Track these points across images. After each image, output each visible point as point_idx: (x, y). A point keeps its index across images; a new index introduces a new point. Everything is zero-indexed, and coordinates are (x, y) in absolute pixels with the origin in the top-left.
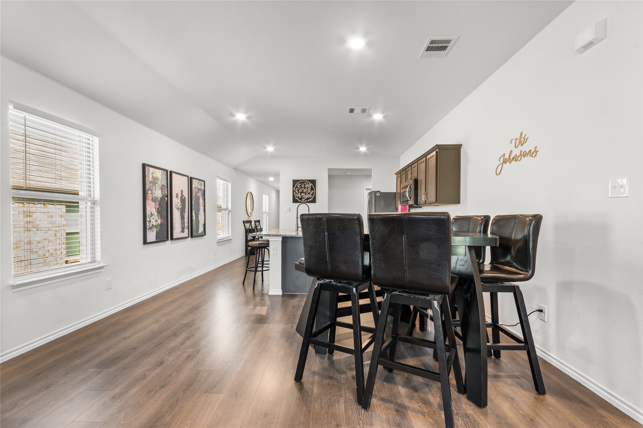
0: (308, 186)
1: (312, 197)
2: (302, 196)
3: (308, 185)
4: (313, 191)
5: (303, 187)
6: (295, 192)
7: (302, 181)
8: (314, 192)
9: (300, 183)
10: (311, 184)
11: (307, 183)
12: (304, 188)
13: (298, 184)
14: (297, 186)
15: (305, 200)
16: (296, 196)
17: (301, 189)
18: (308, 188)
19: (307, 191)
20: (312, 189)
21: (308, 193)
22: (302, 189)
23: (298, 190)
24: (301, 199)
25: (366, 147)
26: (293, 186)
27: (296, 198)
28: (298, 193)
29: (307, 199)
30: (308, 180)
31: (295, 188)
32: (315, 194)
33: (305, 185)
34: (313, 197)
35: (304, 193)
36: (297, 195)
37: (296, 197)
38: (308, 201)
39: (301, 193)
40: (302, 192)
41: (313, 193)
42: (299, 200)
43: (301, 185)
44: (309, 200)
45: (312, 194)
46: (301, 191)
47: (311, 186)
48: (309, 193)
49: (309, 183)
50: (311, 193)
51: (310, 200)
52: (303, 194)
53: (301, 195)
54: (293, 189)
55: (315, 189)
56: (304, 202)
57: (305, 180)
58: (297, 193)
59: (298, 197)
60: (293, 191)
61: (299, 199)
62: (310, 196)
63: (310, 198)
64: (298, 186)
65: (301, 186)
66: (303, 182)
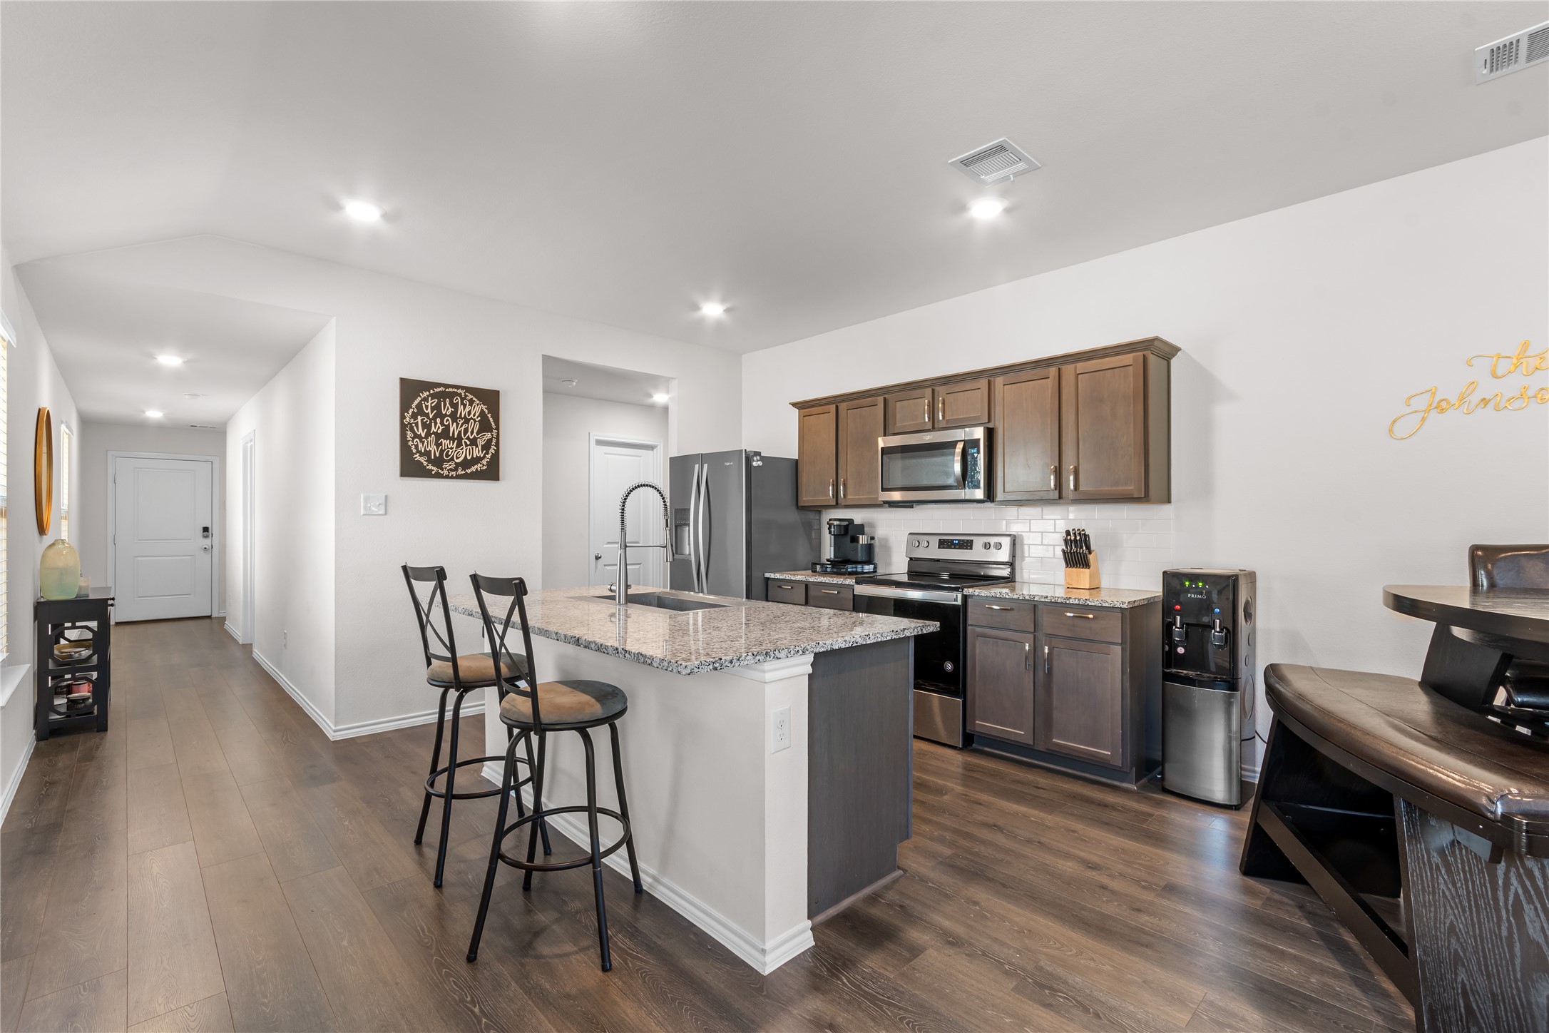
0: (469, 413)
1: (484, 456)
2: (442, 451)
3: (468, 408)
4: (488, 436)
5: (446, 415)
6: (412, 430)
7: (442, 389)
8: (494, 440)
9: (433, 396)
10: (478, 408)
11: (463, 399)
12: (454, 417)
13: (426, 400)
14: (419, 406)
15: (456, 469)
16: (417, 447)
17: (438, 420)
18: (467, 421)
19: (466, 431)
20: (485, 427)
21: (468, 438)
22: (442, 424)
23: (425, 426)
24: (438, 462)
25: (723, 301)
26: (404, 407)
27: (417, 457)
28: (426, 437)
29: (466, 464)
30: (469, 390)
31: (414, 416)
32: (497, 445)
33: (455, 406)
34: (489, 456)
35: (452, 439)
36: (420, 445)
37: (418, 451)
38: (469, 471)
39: (438, 436)
40: (445, 434)
41: (490, 441)
42: (430, 467)
43: (438, 405)
44: (473, 469)
45: (486, 447)
46: (437, 428)
47: (482, 413)
48: (473, 442)
49: (471, 402)
50: (480, 442)
51: (478, 466)
52: (446, 443)
53: (438, 445)
54: (403, 417)
55: (498, 428)
56: (454, 473)
57: (457, 387)
58: (419, 437)
59: (427, 453)
60: (403, 427)
61: (429, 461)
62: (477, 452)
63: (477, 460)
64: (427, 407)
65: (437, 408)
66: (446, 393)
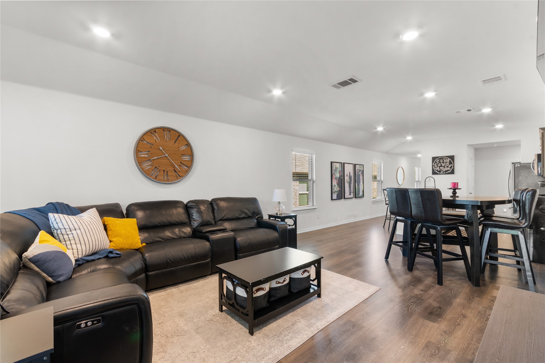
0: (447, 161)
1: (450, 169)
2: (440, 169)
3: (446, 160)
4: (451, 165)
5: (441, 162)
6: (434, 166)
7: (440, 157)
8: (453, 166)
9: (438, 159)
10: (449, 160)
11: (445, 159)
12: (443, 162)
13: (437, 160)
14: (436, 161)
15: (444, 173)
16: (435, 169)
17: (440, 163)
18: (446, 163)
19: (446, 165)
20: (450, 163)
21: (446, 166)
22: (440, 164)
23: (437, 165)
24: (440, 171)
25: (503, 124)
26: (433, 162)
27: (435, 171)
28: (437, 167)
29: (446, 171)
30: (446, 156)
31: (435, 163)
32: (454, 167)
33: (443, 160)
34: (451, 169)
35: (443, 167)
36: (436, 169)
37: (435, 170)
38: (447, 173)
39: (440, 167)
40: (441, 166)
41: (451, 166)
42: (438, 172)
43: (440, 161)
44: (448, 172)
45: (451, 167)
46: (440, 165)
47: (450, 161)
48: (448, 167)
49: (447, 159)
50: (449, 167)
51: (449, 172)
52: (441, 168)
53: (439, 168)
54: (432, 164)
55: (454, 163)
56: (443, 173)
57: (444, 156)
58: (436, 167)
59: (437, 170)
60: (433, 166)
61: (438, 171)
62: (448, 169)
63: (449, 170)
64: (437, 161)
65: (439, 161)
66: (441, 158)
